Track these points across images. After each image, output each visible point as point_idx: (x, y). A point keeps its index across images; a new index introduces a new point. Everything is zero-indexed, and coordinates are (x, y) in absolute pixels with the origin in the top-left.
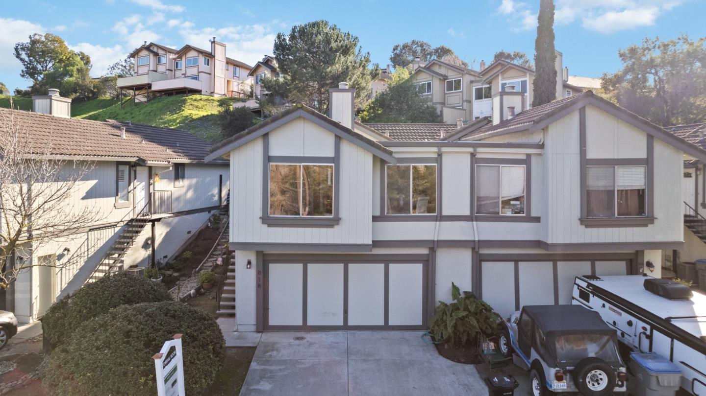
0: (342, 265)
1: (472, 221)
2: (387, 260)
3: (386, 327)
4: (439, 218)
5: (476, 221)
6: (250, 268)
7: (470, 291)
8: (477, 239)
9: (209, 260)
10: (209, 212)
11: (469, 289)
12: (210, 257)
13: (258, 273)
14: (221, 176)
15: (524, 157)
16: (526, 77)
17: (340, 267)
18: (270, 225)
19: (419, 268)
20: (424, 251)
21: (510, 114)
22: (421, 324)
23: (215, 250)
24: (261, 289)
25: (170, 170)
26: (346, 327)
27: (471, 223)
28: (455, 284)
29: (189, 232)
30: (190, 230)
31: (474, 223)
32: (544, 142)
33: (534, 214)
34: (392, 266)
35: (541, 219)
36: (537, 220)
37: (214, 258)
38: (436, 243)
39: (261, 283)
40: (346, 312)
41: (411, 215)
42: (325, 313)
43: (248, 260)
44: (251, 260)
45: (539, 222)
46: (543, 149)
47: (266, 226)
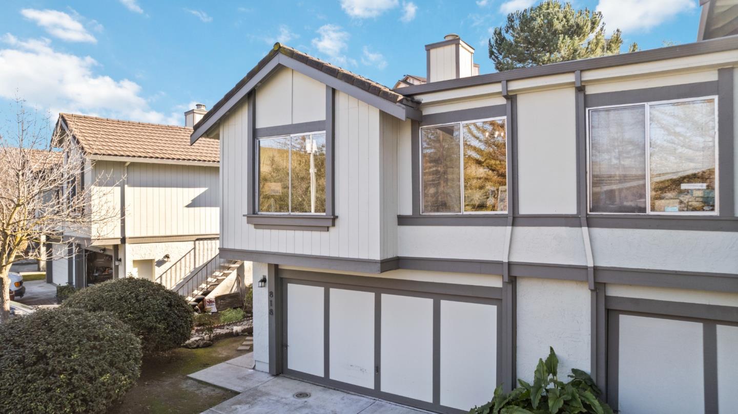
0: (373, 294)
1: (581, 226)
2: (437, 293)
3: (436, 407)
4: (510, 220)
5: (589, 226)
6: (264, 286)
8: (590, 264)
11: (586, 366)
13: (271, 294)
15: (713, 76)
17: (369, 297)
18: (257, 226)
20: (496, 282)
24: (274, 317)
26: (378, 393)
27: (577, 230)
28: (556, 352)
31: (585, 229)
34: (444, 304)
38: (506, 268)
39: (273, 308)
40: (377, 369)
41: (463, 215)
42: (351, 366)
43: (264, 276)
44: (266, 276)
47: (253, 227)
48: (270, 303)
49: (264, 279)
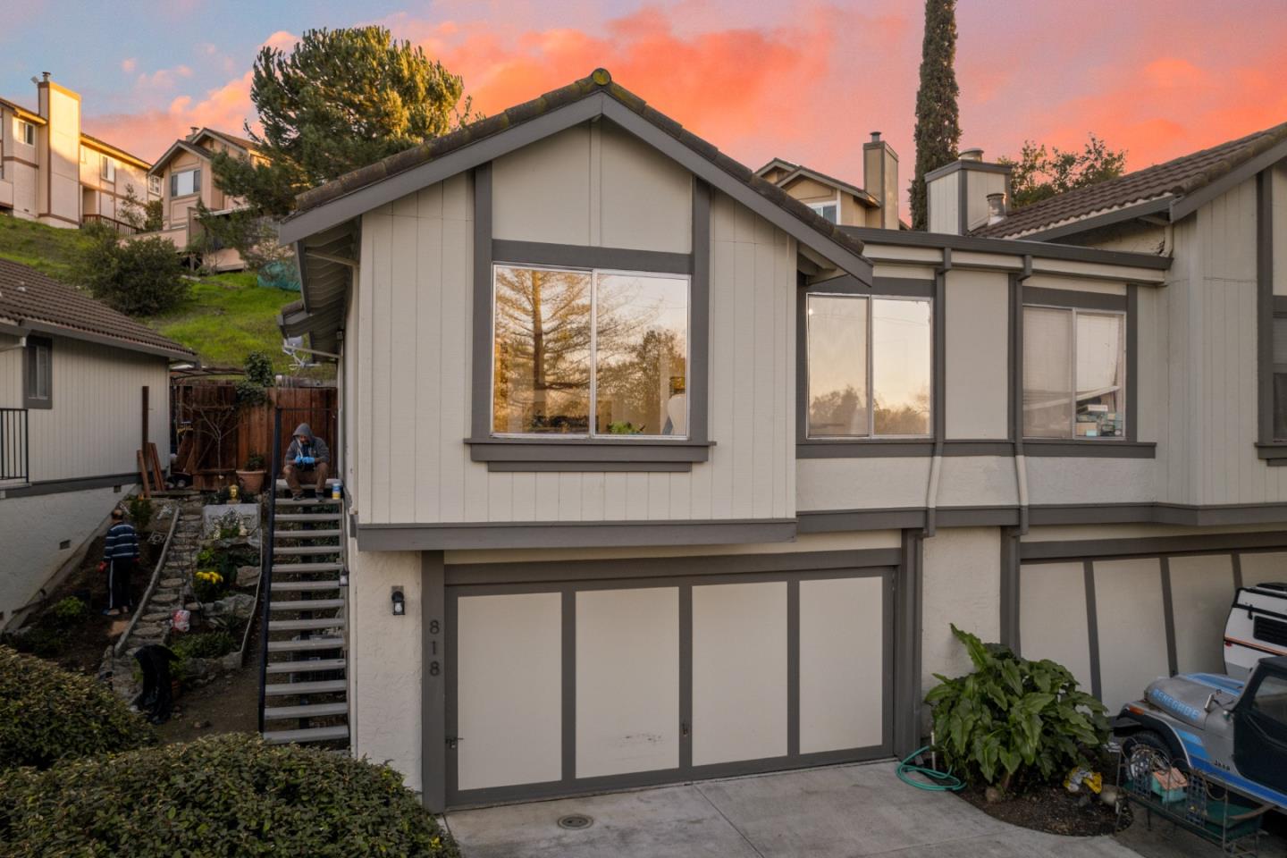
0: (675, 591)
1: (1015, 455)
2: (793, 570)
3: (795, 761)
4: (939, 446)
5: (1026, 455)
6: (403, 613)
7: (998, 641)
8: (1025, 502)
9: (144, 618)
10: (117, 488)
11: (994, 637)
12: (146, 612)
13: (430, 626)
14: (145, 390)
15: (1120, 291)
16: (836, 199)
18: (495, 465)
19: (872, 588)
20: (891, 542)
21: (997, 211)
22: (879, 742)
23: (155, 592)
24: (441, 679)
26: (687, 772)
27: (1008, 460)
29: (65, 544)
30: (66, 539)
31: (1020, 458)
32: (1172, 252)
33: (1143, 437)
34: (807, 587)
35: (1157, 449)
36: (1148, 450)
37: (156, 612)
38: (932, 515)
39: (440, 658)
40: (686, 728)
41: (871, 440)
42: (628, 737)
43: (394, 588)
44: (402, 587)
45: (1153, 456)
46: (1166, 272)
47: (483, 468)
48: (429, 647)
49: (398, 596)
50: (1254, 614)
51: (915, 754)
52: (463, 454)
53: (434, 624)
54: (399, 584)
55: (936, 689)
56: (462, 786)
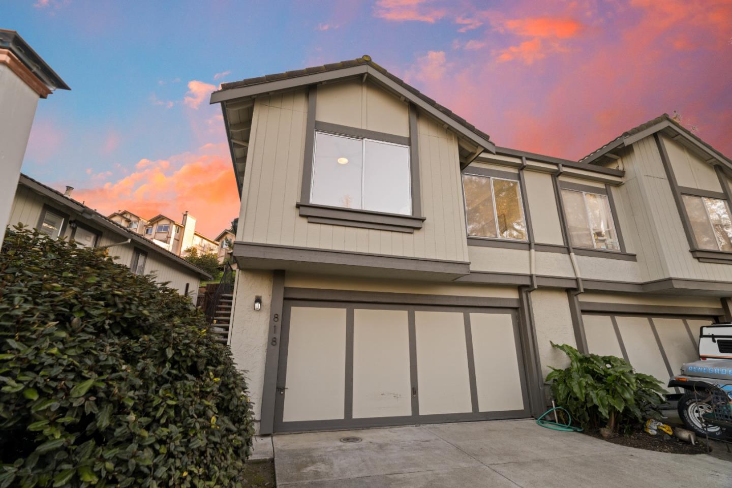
0: (406, 314)
1: (569, 253)
2: (466, 306)
4: (533, 245)
6: (259, 310)
8: (579, 276)
13: (274, 317)
14: (188, 285)
18: (311, 220)
19: (507, 320)
20: (514, 295)
22: (522, 408)
24: (277, 348)
25: (128, 243)
27: (566, 255)
31: (573, 255)
32: (623, 170)
33: (629, 251)
35: (637, 257)
36: (632, 257)
38: (534, 278)
39: (278, 336)
40: (415, 391)
41: (499, 239)
42: (382, 394)
43: (257, 295)
44: (261, 297)
45: (636, 260)
46: (623, 178)
47: (305, 220)
48: (272, 329)
49: (258, 300)
50: (716, 339)
51: (545, 414)
52: (295, 213)
53: (276, 316)
54: (260, 295)
55: (551, 374)
56: (286, 419)
